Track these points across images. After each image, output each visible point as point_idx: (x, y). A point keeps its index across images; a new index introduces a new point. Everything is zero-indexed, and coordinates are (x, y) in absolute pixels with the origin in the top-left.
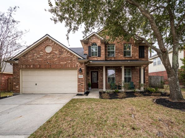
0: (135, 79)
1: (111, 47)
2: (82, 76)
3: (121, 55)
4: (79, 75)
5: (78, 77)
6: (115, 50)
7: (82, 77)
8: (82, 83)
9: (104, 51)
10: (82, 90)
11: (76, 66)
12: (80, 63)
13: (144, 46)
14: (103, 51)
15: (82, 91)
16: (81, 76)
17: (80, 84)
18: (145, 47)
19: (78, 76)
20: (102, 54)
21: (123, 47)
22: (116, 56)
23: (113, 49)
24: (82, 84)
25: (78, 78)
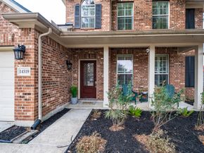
0: (177, 78)
1: (125, 10)
2: (29, 68)
3: (146, 25)
4: (20, 68)
5: (16, 72)
6: (133, 15)
7: (29, 74)
8: (27, 91)
9: (109, 15)
10: (28, 114)
11: (10, 38)
12: (22, 29)
13: (194, 9)
14: (106, 16)
15: (26, 118)
16: (26, 71)
17: (21, 94)
18: (196, 12)
19: (16, 69)
20: (104, 22)
21: (151, 7)
22: (136, 27)
23: (130, 14)
24: (27, 97)
25: (16, 77)
